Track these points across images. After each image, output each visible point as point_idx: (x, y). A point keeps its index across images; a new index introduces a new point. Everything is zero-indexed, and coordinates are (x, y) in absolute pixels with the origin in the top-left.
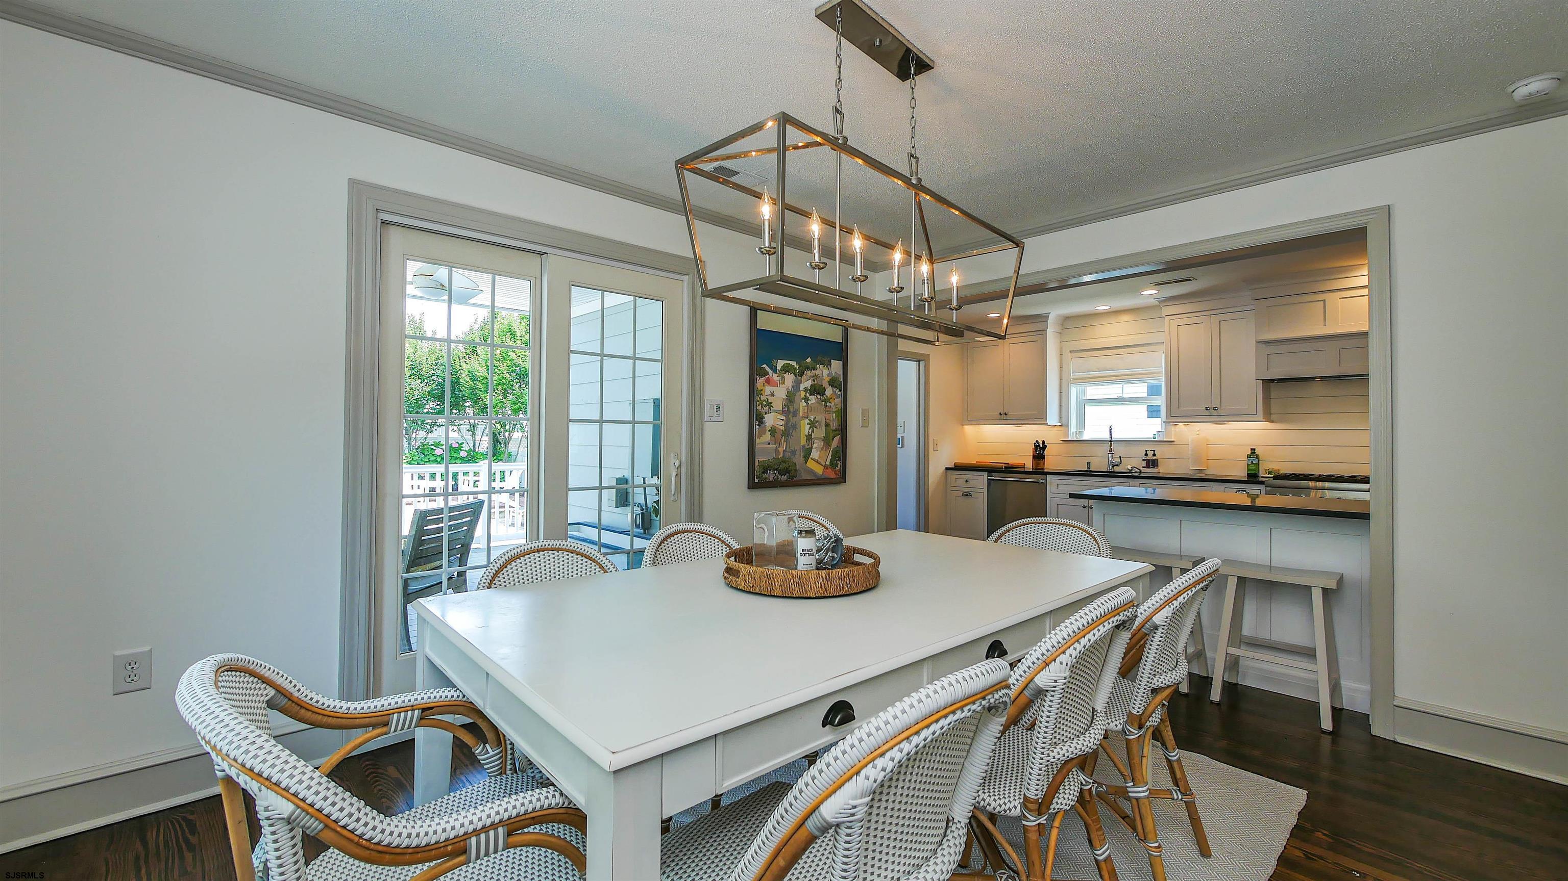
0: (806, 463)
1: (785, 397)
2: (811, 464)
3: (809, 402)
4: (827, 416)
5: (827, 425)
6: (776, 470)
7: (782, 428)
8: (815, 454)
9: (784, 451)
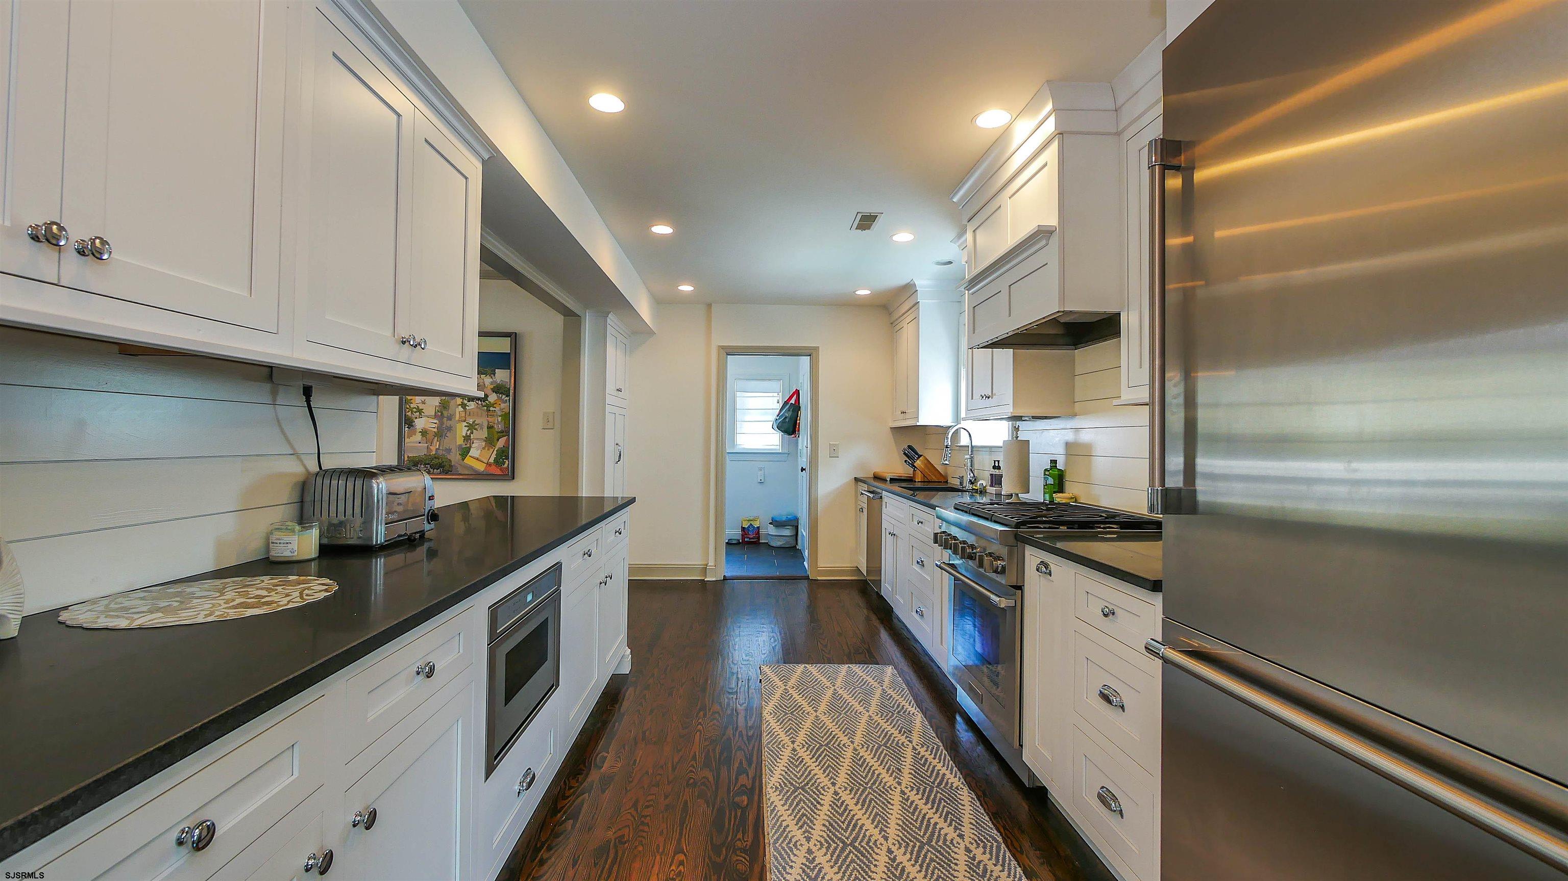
0: (463, 460)
1: (438, 404)
2: (468, 461)
3: (467, 407)
4: (490, 419)
5: (490, 428)
6: (428, 464)
7: (435, 430)
8: (474, 452)
9: (437, 449)
